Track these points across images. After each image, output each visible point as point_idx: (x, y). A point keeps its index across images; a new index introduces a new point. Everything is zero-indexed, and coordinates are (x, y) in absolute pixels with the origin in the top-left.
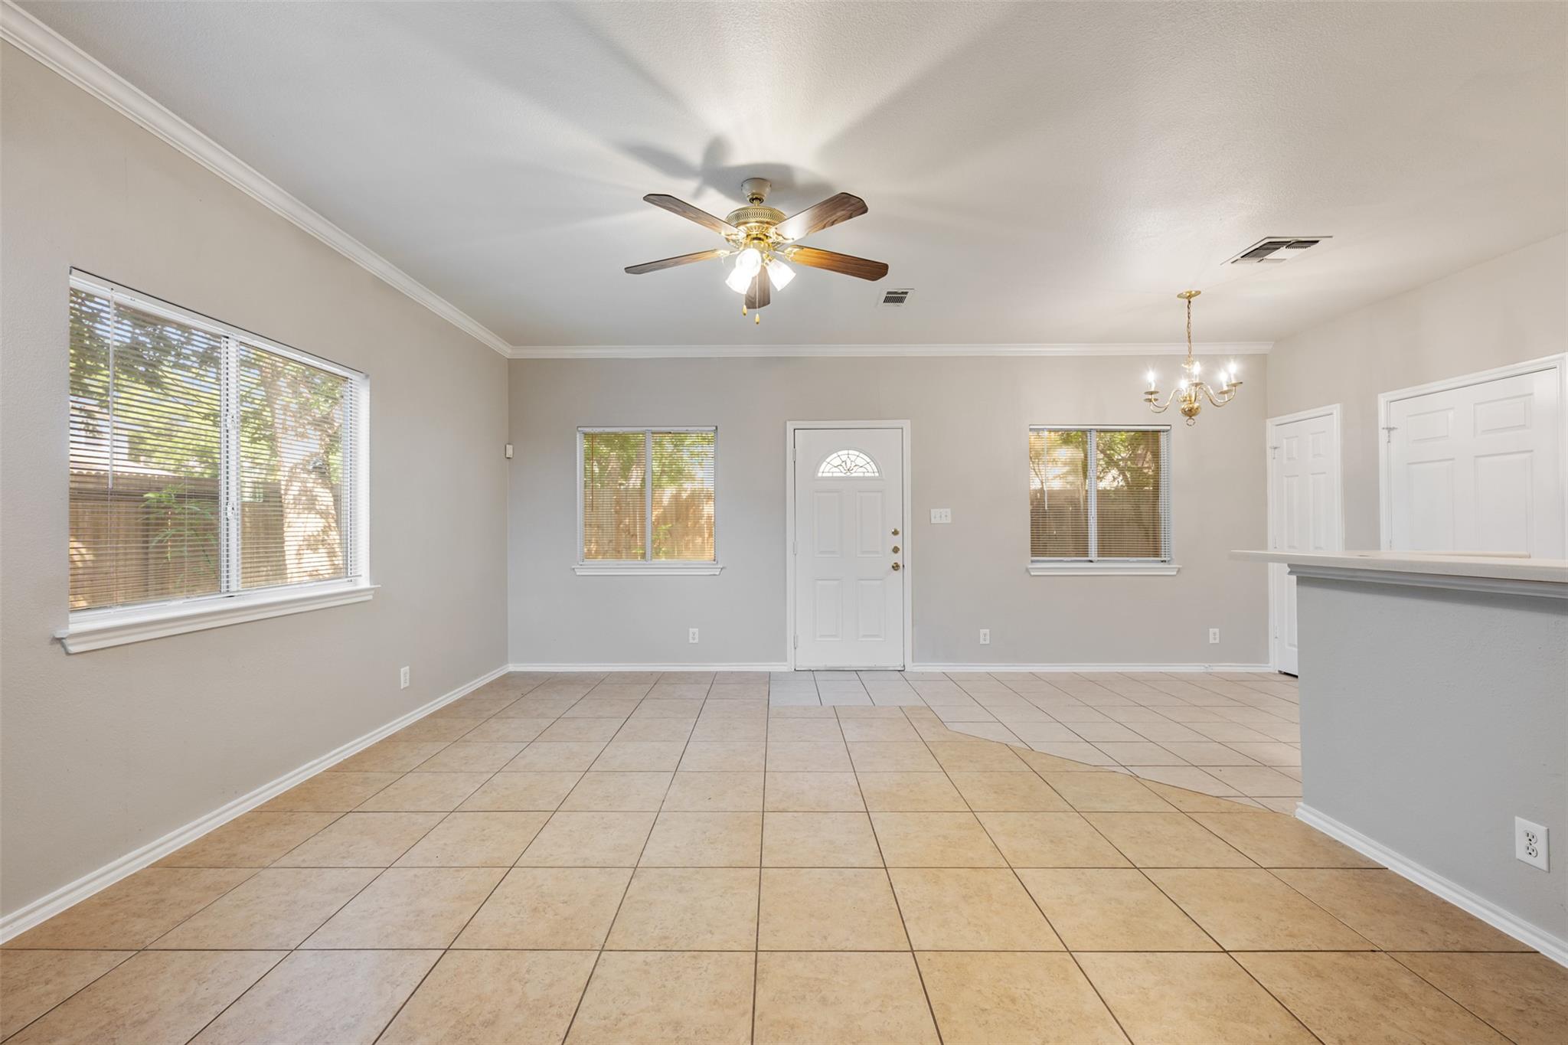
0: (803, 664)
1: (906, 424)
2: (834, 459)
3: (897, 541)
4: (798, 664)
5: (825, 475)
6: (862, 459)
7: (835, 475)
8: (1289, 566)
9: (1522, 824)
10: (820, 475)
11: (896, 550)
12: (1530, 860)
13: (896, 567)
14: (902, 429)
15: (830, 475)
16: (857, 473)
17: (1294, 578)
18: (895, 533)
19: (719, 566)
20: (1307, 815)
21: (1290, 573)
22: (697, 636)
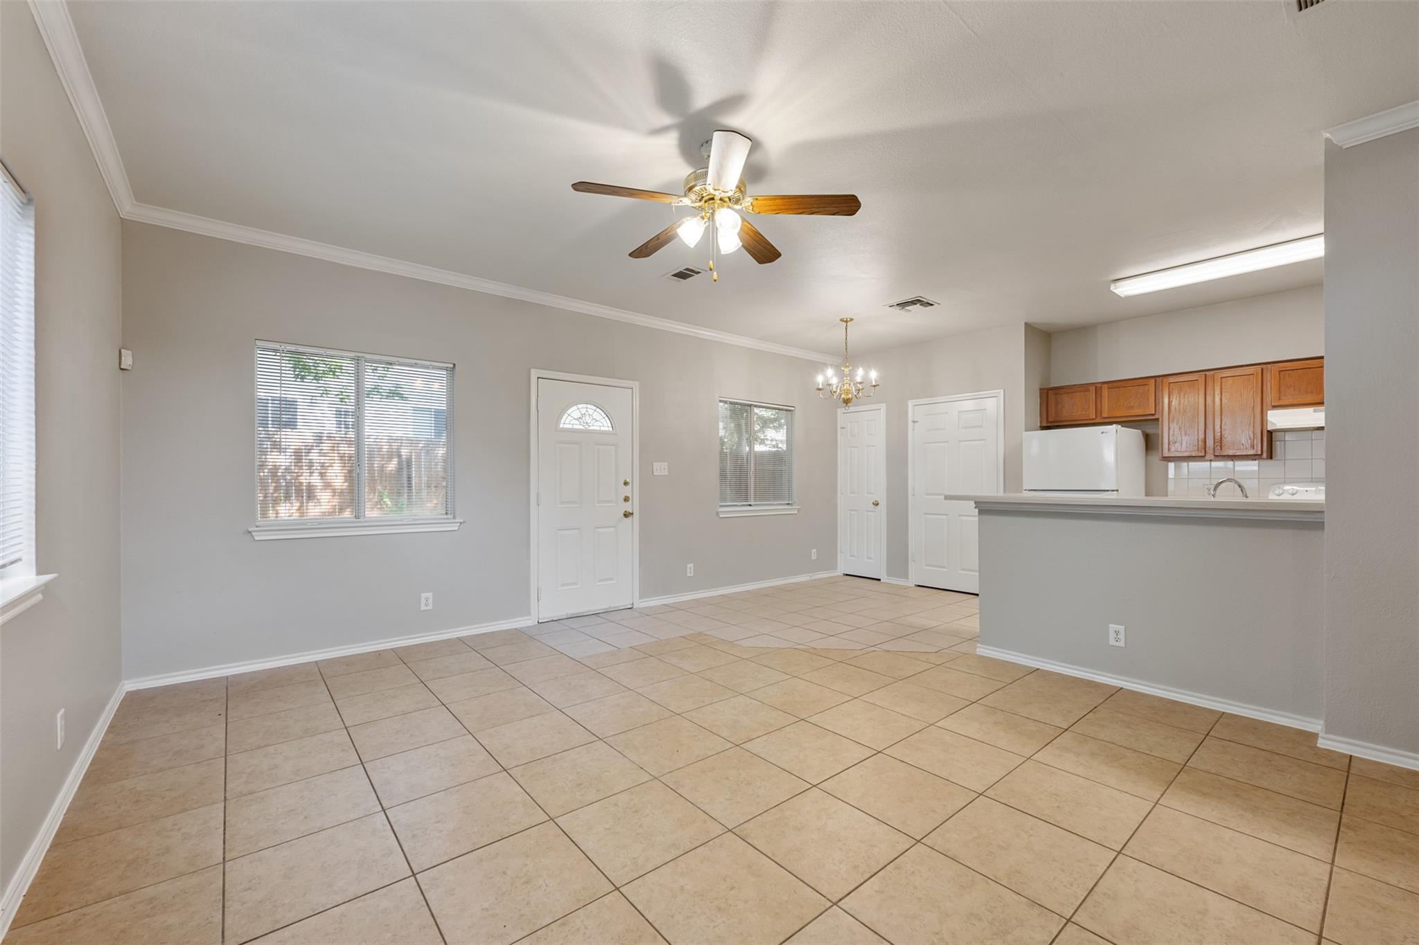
0: (546, 615)
1: (636, 385)
2: (574, 412)
3: (627, 491)
4: (540, 617)
5: (566, 426)
6: (598, 415)
7: (575, 427)
8: (975, 502)
9: (1113, 627)
10: (561, 426)
11: (626, 499)
12: (1117, 644)
13: (626, 515)
14: (632, 389)
15: (570, 426)
16: (595, 427)
17: (977, 510)
18: (626, 483)
19: (457, 521)
20: (983, 650)
21: (975, 508)
22: (430, 602)
